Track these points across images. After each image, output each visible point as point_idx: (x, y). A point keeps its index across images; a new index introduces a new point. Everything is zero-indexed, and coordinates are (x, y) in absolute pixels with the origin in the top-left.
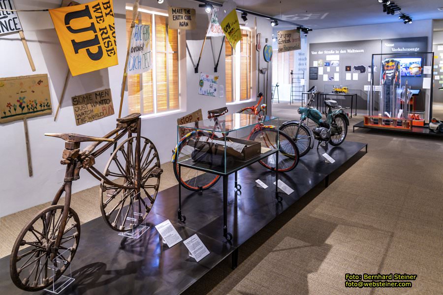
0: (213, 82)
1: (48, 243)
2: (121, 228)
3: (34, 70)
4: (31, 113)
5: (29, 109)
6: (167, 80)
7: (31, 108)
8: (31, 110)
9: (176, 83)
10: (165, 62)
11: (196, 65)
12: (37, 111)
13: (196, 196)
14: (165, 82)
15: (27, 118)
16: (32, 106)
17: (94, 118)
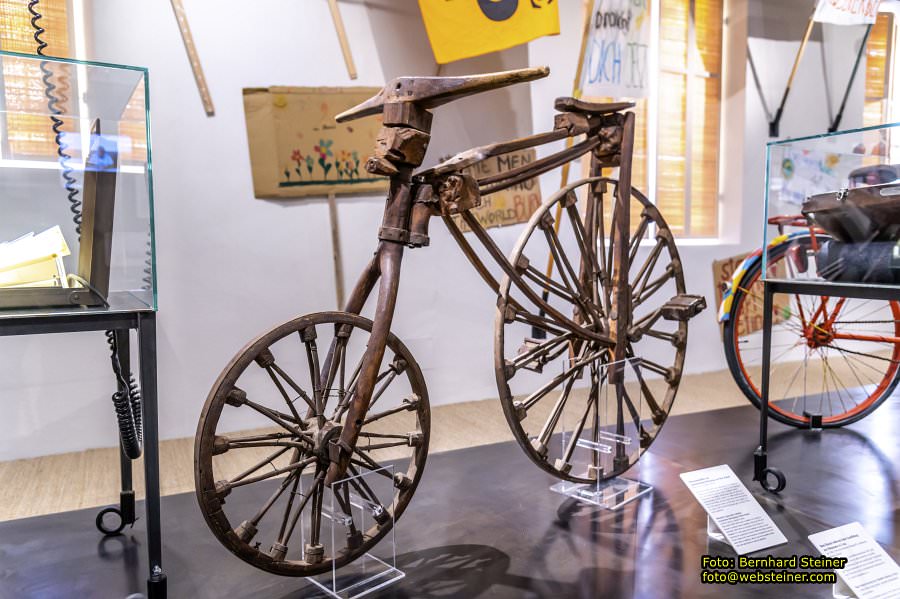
0: (822, 170)
1: (320, 428)
2: (559, 464)
3: (353, 77)
4: (346, 182)
5: (341, 173)
6: (686, 151)
7: (346, 172)
8: (345, 177)
9: (711, 163)
10: (684, 100)
11: (774, 114)
12: (359, 181)
13: (798, 441)
14: (683, 155)
15: (339, 195)
16: (347, 165)
17: (491, 221)
